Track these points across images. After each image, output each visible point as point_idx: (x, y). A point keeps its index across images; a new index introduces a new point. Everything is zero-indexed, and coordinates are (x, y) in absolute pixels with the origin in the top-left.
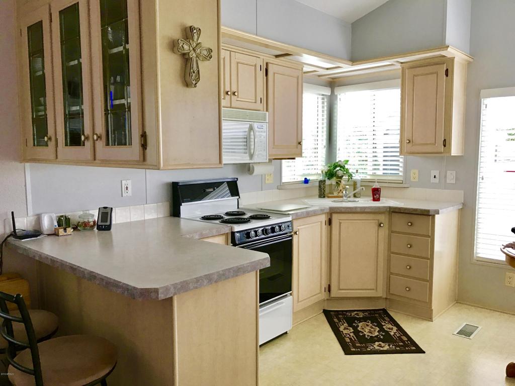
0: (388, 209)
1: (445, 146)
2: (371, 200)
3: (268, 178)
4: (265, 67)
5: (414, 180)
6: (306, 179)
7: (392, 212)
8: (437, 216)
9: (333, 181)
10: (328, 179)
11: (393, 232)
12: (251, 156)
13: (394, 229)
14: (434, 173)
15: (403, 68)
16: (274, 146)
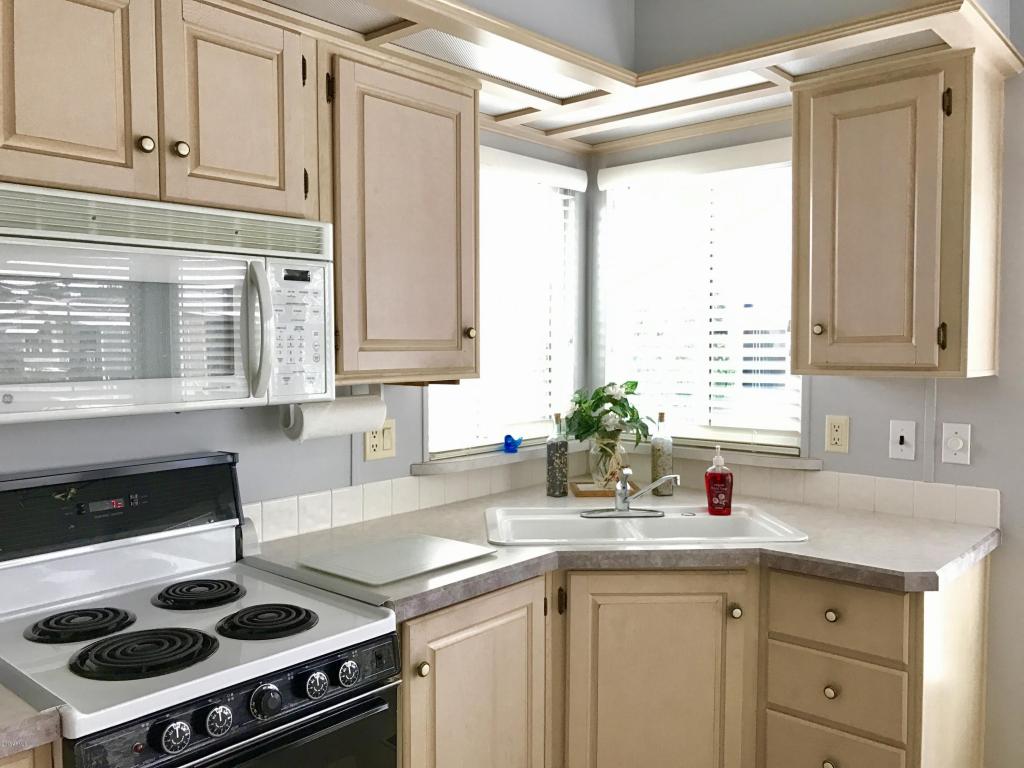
0: (758, 560)
1: (943, 346)
2: (703, 510)
3: (375, 442)
4: (325, 69)
5: (835, 448)
6: (508, 437)
7: (771, 569)
8: (929, 597)
9: (592, 443)
10: (577, 438)
11: (772, 636)
12: (254, 381)
13: (777, 626)
14: (897, 428)
15: (799, 96)
16: (366, 343)
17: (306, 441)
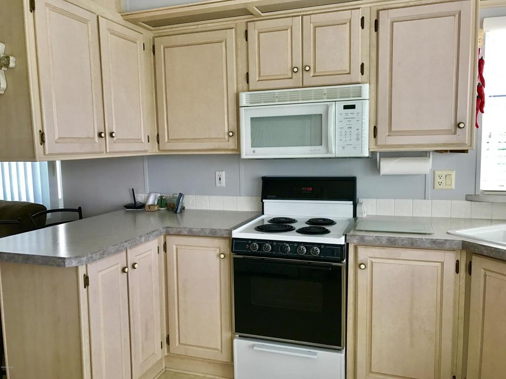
3: (441, 181)
4: (374, 18)
16: (391, 132)
17: (383, 175)
